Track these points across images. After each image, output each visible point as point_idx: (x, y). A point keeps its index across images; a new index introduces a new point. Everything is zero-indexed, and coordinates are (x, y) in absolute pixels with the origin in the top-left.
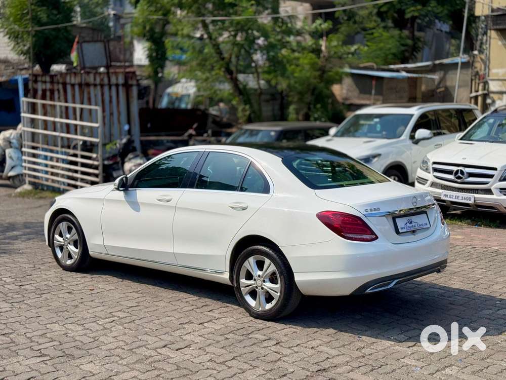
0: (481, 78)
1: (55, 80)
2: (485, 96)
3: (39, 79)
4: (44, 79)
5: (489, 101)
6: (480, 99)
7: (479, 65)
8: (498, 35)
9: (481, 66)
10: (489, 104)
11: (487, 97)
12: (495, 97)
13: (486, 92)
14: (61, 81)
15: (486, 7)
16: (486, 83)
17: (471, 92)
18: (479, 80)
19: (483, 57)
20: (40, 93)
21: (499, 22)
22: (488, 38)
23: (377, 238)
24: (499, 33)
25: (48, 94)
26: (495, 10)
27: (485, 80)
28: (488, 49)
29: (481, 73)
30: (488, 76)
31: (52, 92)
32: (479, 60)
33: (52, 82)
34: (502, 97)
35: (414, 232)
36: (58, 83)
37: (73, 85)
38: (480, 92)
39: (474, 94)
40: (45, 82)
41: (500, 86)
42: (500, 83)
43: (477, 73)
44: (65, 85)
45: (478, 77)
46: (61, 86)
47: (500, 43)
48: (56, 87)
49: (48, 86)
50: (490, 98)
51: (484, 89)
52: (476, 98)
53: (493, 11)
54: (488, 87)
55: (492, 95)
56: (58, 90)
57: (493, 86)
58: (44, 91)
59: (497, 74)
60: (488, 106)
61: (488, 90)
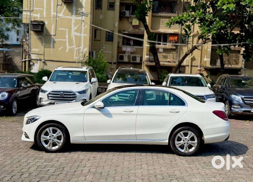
0: (27, 53)
2: (29, 61)
5: (31, 63)
6: (27, 62)
7: (25, 47)
8: (35, 33)
9: (27, 47)
10: (32, 65)
11: (30, 62)
12: (34, 62)
13: (30, 59)
15: (28, 20)
16: (29, 55)
17: (22, 59)
18: (26, 53)
19: (28, 42)
21: (36, 27)
22: (30, 34)
24: (35, 32)
26: (32, 21)
27: (29, 54)
28: (30, 39)
29: (27, 50)
30: (30, 52)
32: (25, 44)
34: (38, 62)
38: (27, 59)
39: (24, 60)
41: (36, 57)
42: (36, 55)
43: (25, 50)
45: (25, 52)
47: (35, 37)
50: (32, 62)
51: (29, 58)
52: (25, 62)
53: (31, 22)
54: (31, 57)
55: (32, 61)
57: (33, 57)
59: (34, 51)
60: (31, 66)
61: (31, 58)
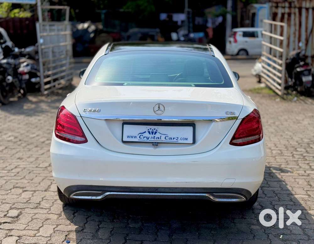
1: (293, 5)
3: (280, 5)
4: (283, 5)
14: (298, 5)
20: (279, 16)
23: (86, 141)
25: (286, 16)
31: (289, 15)
33: (290, 7)
35: (156, 144)
36: (295, 7)
37: (307, 9)
40: (284, 7)
44: (300, 9)
46: (297, 10)
48: (293, 10)
49: (287, 10)
56: (295, 14)
58: (283, 15)
